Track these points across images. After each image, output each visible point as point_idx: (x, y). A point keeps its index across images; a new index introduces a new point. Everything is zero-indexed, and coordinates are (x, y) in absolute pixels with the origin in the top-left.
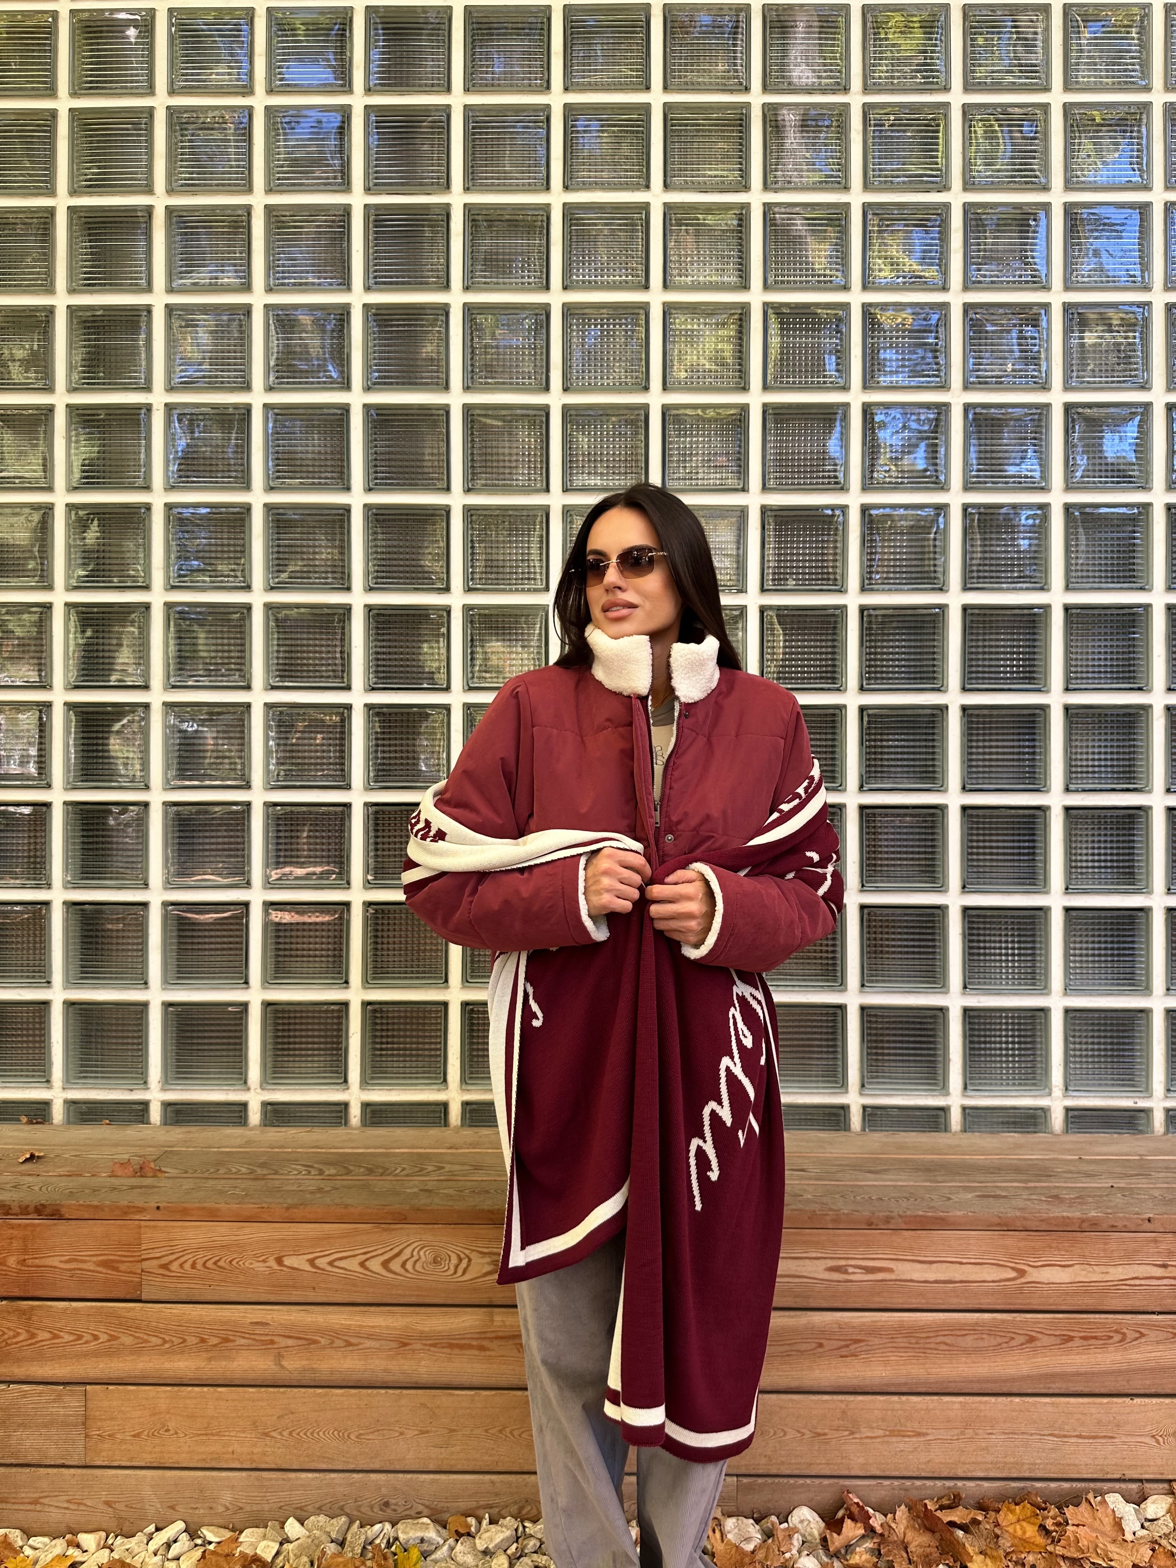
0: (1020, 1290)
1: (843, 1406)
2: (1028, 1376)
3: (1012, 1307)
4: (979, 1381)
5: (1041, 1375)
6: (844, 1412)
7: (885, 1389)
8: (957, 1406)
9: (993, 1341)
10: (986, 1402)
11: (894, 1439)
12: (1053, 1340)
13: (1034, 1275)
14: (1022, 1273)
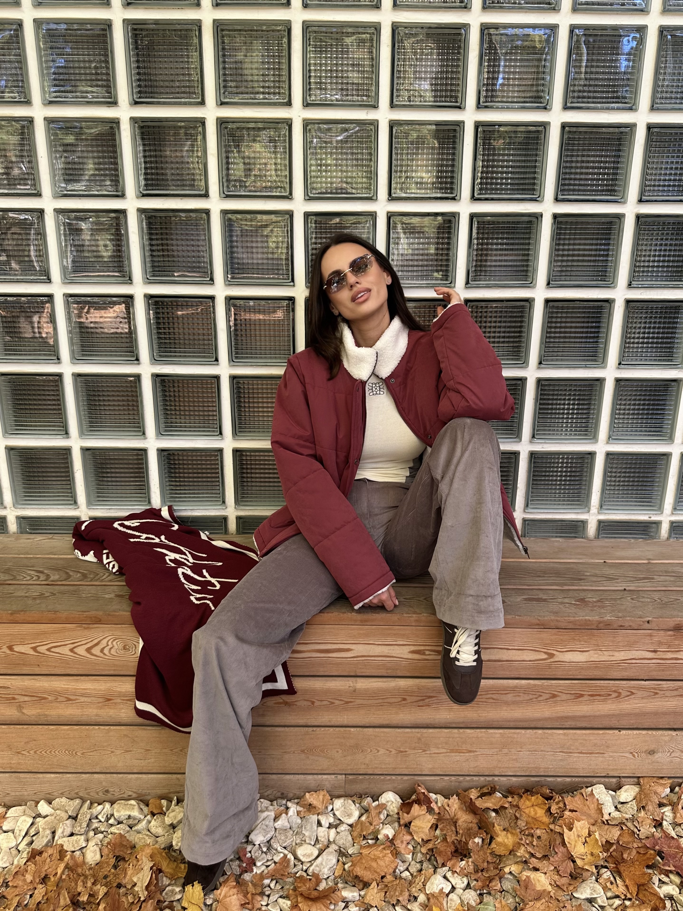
0: (549, 666)
1: (419, 735)
2: (549, 718)
3: (542, 677)
4: (514, 721)
5: (558, 718)
6: (419, 739)
7: (448, 725)
8: (498, 735)
9: (527, 697)
10: (518, 733)
11: (453, 754)
12: (569, 697)
13: (560, 657)
14: (551, 655)
